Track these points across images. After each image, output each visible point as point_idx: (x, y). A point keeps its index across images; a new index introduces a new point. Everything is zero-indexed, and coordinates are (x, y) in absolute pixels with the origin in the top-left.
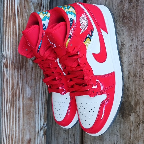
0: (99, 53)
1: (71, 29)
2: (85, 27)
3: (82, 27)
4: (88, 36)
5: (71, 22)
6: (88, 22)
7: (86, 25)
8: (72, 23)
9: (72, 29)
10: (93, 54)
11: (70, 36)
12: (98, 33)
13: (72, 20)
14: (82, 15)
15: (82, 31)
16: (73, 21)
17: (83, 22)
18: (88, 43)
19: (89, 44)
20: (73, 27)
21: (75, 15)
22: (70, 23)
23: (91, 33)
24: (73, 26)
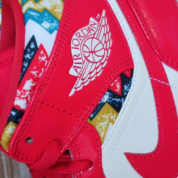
0: (154, 153)
1: (20, 85)
2: (90, 67)
3: (79, 70)
4: (106, 98)
5: (28, 56)
6: (110, 44)
7: (97, 59)
8: (29, 61)
9: (28, 85)
10: (131, 157)
11: (14, 113)
12: (153, 82)
13: (32, 46)
14: (92, 20)
15: (79, 85)
16: (38, 50)
17: (85, 49)
18: (105, 123)
19: (111, 124)
20: (32, 76)
21: (55, 24)
22: (24, 60)
23: (118, 86)
24: (34, 73)
